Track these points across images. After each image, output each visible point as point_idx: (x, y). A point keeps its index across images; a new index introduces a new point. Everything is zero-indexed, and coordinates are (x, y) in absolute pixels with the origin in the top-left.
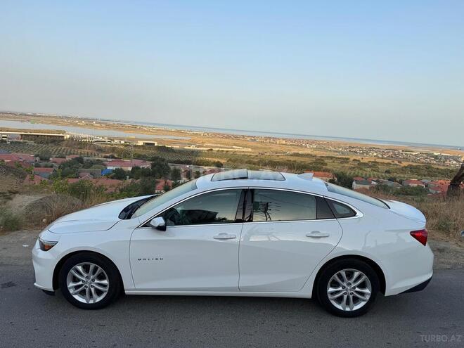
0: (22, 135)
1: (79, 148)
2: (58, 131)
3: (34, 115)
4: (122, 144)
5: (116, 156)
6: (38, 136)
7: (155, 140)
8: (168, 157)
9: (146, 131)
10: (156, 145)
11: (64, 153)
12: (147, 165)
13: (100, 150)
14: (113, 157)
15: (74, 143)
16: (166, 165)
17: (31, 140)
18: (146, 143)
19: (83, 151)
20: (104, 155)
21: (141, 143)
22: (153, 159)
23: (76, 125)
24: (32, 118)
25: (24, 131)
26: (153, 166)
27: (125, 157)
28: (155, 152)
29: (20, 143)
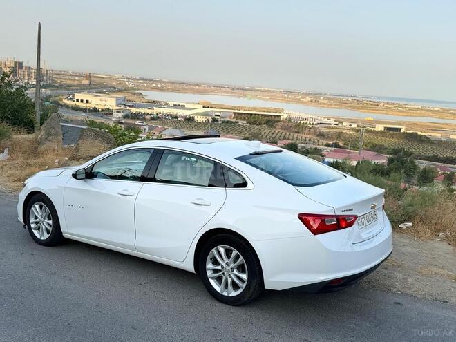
0: (235, 113)
1: (296, 132)
2: (275, 109)
3: (252, 90)
4: (353, 129)
5: (341, 144)
6: (251, 114)
7: (404, 123)
8: (417, 149)
9: (392, 110)
10: (402, 131)
11: (277, 137)
12: (382, 160)
13: (322, 135)
14: (336, 145)
15: (290, 124)
16: (412, 162)
17: (244, 120)
18: (388, 129)
19: (300, 136)
20: (325, 142)
21: (380, 128)
22: (395, 152)
23: (298, 101)
24: (250, 93)
25: (239, 108)
26: (390, 161)
27: (354, 147)
28: (400, 141)
29: (231, 122)
